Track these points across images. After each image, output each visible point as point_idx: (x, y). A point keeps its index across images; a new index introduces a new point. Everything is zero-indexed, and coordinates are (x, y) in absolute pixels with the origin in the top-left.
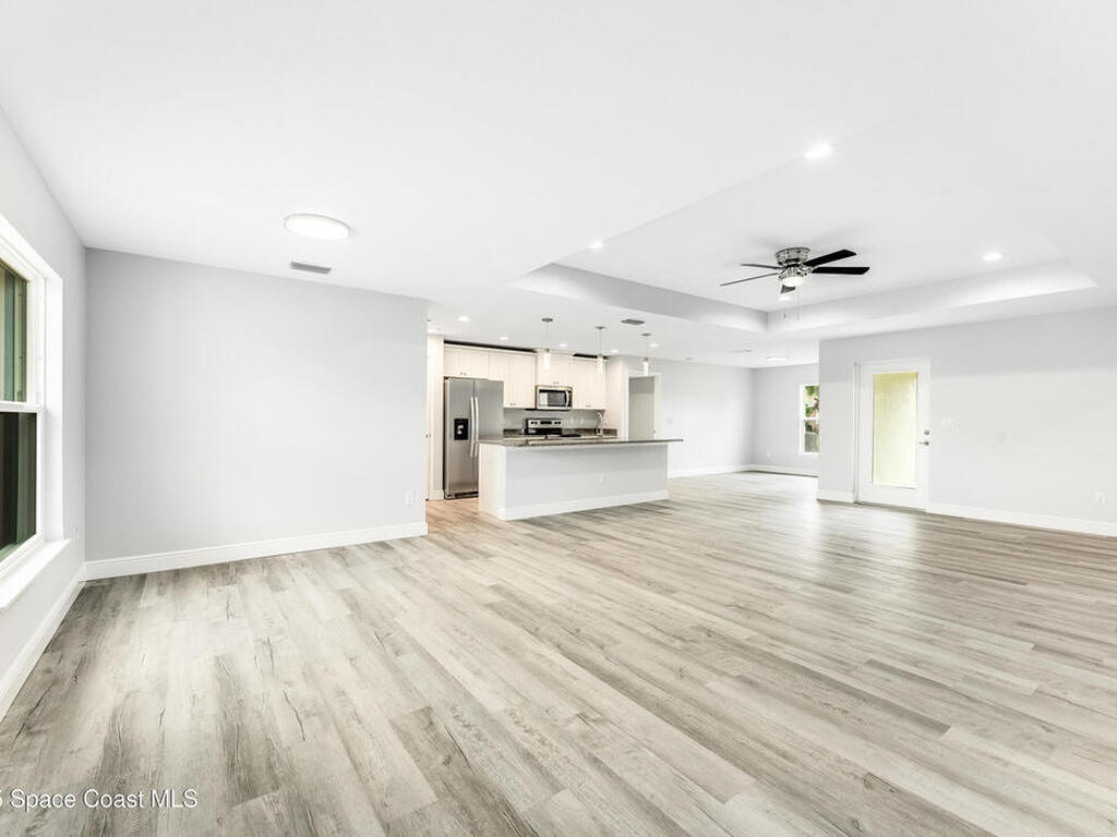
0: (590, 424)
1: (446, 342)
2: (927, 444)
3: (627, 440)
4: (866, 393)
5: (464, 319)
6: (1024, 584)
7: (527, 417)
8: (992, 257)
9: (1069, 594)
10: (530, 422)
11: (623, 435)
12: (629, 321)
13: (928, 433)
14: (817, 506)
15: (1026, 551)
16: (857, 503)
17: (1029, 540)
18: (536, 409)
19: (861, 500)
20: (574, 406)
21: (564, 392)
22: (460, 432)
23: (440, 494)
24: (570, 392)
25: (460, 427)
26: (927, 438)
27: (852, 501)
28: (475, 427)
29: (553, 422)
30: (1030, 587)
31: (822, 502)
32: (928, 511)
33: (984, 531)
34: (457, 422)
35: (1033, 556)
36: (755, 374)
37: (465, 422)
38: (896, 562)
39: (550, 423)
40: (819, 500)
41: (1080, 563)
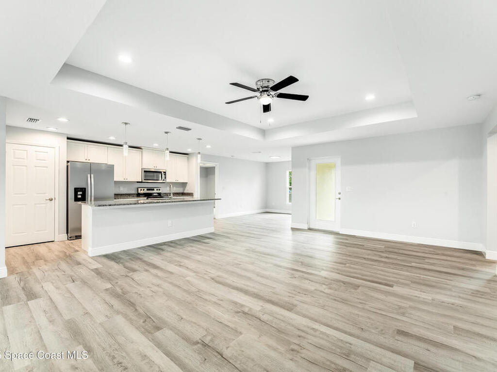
0: (180, 190)
1: (68, 138)
2: (340, 199)
3: (199, 199)
4: (313, 173)
5: (63, 120)
6: (391, 286)
7: (139, 186)
8: (370, 97)
9: (417, 293)
10: (139, 189)
11: (197, 196)
12: (180, 128)
13: (340, 194)
14: (290, 232)
15: (386, 257)
16: (310, 229)
17: (387, 249)
18: (142, 182)
19: (311, 227)
20: (168, 180)
21: (161, 172)
22: (80, 196)
23: (64, 236)
24: (165, 172)
25: (79, 193)
26: (339, 196)
27: (307, 228)
28: (90, 193)
29: (155, 189)
30: (396, 289)
31: (293, 229)
32: (340, 233)
33: (366, 244)
34: (76, 190)
35: (391, 261)
36: (267, 165)
37: (84, 190)
38: (324, 273)
39: (153, 190)
40: (292, 228)
41: (413, 264)
